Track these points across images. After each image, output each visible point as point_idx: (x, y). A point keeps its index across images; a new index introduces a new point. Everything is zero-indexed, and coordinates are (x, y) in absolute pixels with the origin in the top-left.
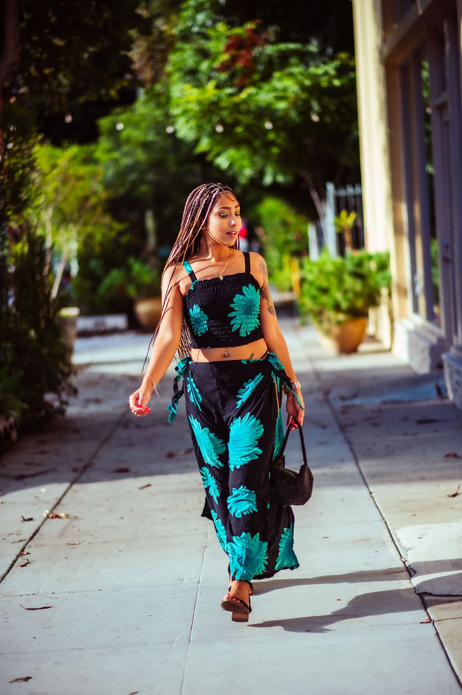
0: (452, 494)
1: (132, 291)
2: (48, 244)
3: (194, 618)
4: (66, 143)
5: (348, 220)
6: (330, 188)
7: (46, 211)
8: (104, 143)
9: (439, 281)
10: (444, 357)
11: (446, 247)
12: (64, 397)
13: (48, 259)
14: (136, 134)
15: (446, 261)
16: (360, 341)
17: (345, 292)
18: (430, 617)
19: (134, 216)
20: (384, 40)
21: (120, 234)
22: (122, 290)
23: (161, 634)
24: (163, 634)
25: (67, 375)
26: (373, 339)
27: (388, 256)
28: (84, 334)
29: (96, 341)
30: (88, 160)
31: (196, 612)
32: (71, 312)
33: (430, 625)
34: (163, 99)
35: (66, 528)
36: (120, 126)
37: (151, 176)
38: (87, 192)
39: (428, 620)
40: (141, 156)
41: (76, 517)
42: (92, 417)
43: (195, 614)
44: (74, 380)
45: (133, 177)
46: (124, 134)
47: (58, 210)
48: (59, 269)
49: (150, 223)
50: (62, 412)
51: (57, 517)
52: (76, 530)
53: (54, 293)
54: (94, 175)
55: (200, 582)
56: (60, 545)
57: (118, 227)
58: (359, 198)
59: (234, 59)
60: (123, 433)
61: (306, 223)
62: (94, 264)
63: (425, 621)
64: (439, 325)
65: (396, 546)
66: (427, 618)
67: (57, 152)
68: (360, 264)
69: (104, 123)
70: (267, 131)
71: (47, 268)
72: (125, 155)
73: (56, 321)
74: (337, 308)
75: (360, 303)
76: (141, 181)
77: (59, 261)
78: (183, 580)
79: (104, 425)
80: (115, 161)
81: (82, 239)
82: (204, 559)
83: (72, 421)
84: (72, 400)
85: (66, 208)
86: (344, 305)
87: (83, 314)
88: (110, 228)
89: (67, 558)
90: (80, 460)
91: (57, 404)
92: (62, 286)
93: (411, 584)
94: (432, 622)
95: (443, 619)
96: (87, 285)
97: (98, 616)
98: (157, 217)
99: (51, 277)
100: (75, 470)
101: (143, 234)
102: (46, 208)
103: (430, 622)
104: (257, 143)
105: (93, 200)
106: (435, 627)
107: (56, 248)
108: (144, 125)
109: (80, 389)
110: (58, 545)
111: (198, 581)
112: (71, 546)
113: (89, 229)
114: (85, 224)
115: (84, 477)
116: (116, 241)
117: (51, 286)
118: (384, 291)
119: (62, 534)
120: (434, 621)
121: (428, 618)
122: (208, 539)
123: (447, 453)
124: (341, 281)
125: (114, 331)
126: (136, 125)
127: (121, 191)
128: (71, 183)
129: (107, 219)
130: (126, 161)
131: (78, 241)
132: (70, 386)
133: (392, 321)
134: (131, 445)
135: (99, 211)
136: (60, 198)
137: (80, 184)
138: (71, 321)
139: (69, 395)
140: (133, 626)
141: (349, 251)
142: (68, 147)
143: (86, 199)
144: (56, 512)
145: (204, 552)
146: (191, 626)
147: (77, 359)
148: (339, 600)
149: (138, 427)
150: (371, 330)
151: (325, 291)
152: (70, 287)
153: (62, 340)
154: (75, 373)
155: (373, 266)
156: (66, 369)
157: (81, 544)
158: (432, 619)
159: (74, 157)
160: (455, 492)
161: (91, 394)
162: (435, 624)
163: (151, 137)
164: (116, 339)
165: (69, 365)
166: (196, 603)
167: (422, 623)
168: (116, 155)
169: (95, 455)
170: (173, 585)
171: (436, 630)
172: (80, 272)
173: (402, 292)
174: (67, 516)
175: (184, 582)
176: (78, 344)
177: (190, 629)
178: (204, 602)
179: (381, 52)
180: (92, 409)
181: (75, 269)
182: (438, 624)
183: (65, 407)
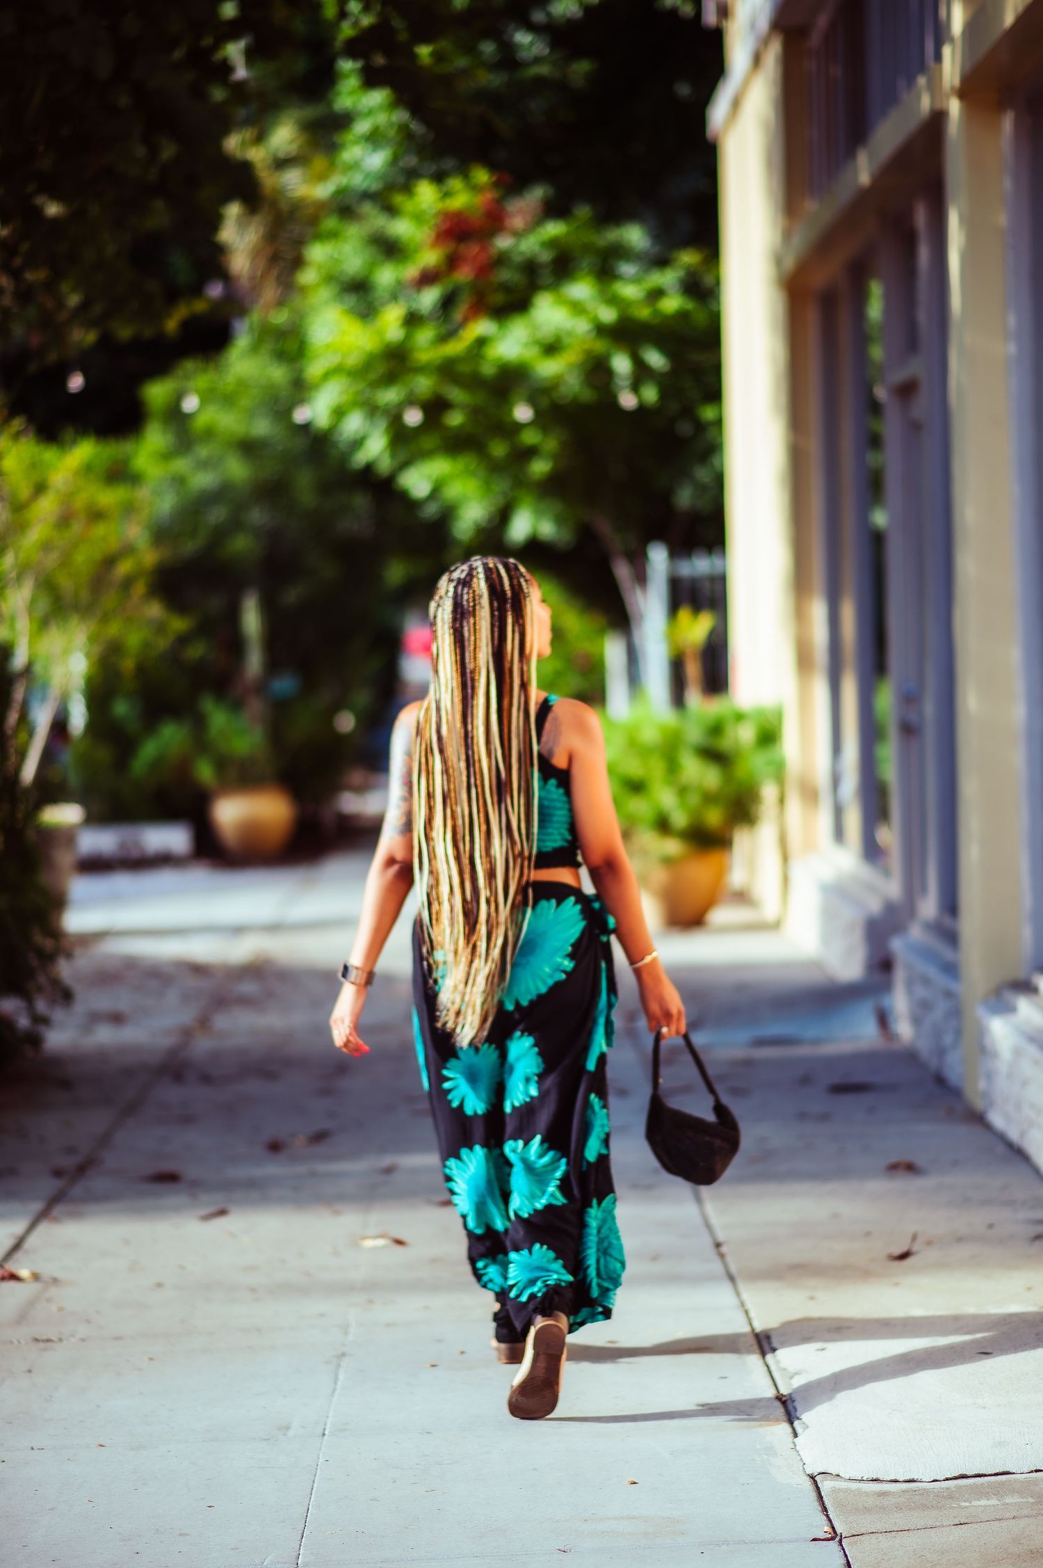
0: (898, 1251)
1: (205, 772)
2: (19, 660)
3: (309, 1515)
4: (68, 433)
5: (697, 629)
6: (658, 557)
7: (19, 586)
8: (155, 438)
9: (890, 771)
10: (897, 945)
11: (909, 699)
12: (41, 1006)
13: (19, 693)
14: (228, 421)
15: (909, 730)
16: (710, 902)
17: (683, 791)
18: (833, 1528)
19: (215, 603)
20: (787, 235)
21: (183, 641)
22: (183, 769)
23: (232, 1549)
24: (238, 1549)
25: (48, 958)
26: (742, 897)
27: (779, 715)
28: (95, 865)
29: (121, 882)
30: (119, 474)
31: (314, 1501)
32: (65, 815)
33: (833, 1545)
34: (292, 346)
35: (31, 1304)
36: (190, 404)
37: (257, 516)
38: (113, 544)
39: (830, 1534)
40: (237, 469)
41: (55, 1281)
42: (102, 1055)
43: (312, 1506)
44: (65, 970)
45: (217, 515)
46: (201, 421)
47: (47, 585)
48: (42, 718)
49: (252, 620)
50: (34, 1040)
51: (14, 1277)
52: (54, 1308)
53: (29, 771)
54: (129, 509)
55: (327, 1432)
56: (15, 1341)
57: (179, 624)
58: (720, 581)
59: (452, 262)
60: (170, 1093)
61: (601, 632)
62: (121, 709)
63: (823, 1536)
64: (887, 873)
65: (768, 1366)
66: (827, 1528)
67: (49, 454)
68: (716, 729)
69: (157, 392)
70: (518, 427)
71: (13, 717)
72: (204, 465)
73: (31, 835)
74: (663, 825)
75: (714, 817)
76: (234, 524)
77: (44, 699)
78: (288, 1428)
79: (128, 1072)
80: (179, 481)
81: (97, 650)
82: (339, 1383)
83: (57, 1061)
84: (58, 1015)
85: (65, 583)
86: (680, 819)
87: (95, 818)
88: (160, 628)
89: (30, 1371)
90: (71, 1150)
91: (23, 1022)
92: (48, 757)
93: (795, 1453)
94: (838, 1539)
95: (862, 1532)
96: (104, 754)
97: (93, 1504)
98: (269, 608)
99: (23, 736)
100: (58, 1173)
101: (235, 645)
102: (19, 578)
103: (832, 1539)
104: (499, 449)
105: (124, 568)
106: (843, 1549)
107: (38, 668)
108: (245, 402)
109: (80, 991)
110: (11, 1342)
111: (321, 1431)
112: (42, 1345)
113: (114, 629)
114: (105, 619)
115: (77, 1190)
116: (174, 656)
117: (22, 755)
118: (769, 792)
119: (22, 1317)
120: (843, 1536)
121: (830, 1530)
122: (351, 1338)
123: (893, 1159)
124: (672, 766)
125: (163, 860)
126: (228, 400)
127: (190, 547)
128: (76, 527)
129: (155, 610)
130: (203, 480)
131: (88, 655)
132: (56, 983)
133: (785, 858)
134: (187, 1119)
135: (140, 588)
136: (51, 560)
137: (100, 530)
138: (66, 836)
139: (52, 1002)
140: (171, 1529)
141: (694, 698)
142: (74, 442)
143: (109, 562)
144: (11, 1266)
145: (339, 1366)
146: (301, 1532)
147: (76, 921)
148: (635, 1483)
149: (206, 1079)
150: (737, 877)
151: (636, 787)
152: (68, 758)
153: (43, 878)
154: (69, 955)
155: (745, 735)
156: (48, 944)
157: (65, 1342)
158: (838, 1533)
159: (87, 469)
160: (903, 1249)
161: (103, 1001)
162: (844, 1542)
163: (262, 427)
164: (165, 878)
165: (55, 933)
166: (316, 1481)
167: (814, 1540)
168: (181, 465)
169: (104, 1141)
170: (265, 1440)
171: (846, 1556)
172: (91, 726)
173: (810, 795)
174: (36, 1277)
175: (291, 1433)
176: (79, 887)
177: (300, 1538)
178: (332, 1479)
179: (778, 260)
180: (105, 1036)
181: (78, 718)
182: (850, 1544)
183: (42, 1029)
